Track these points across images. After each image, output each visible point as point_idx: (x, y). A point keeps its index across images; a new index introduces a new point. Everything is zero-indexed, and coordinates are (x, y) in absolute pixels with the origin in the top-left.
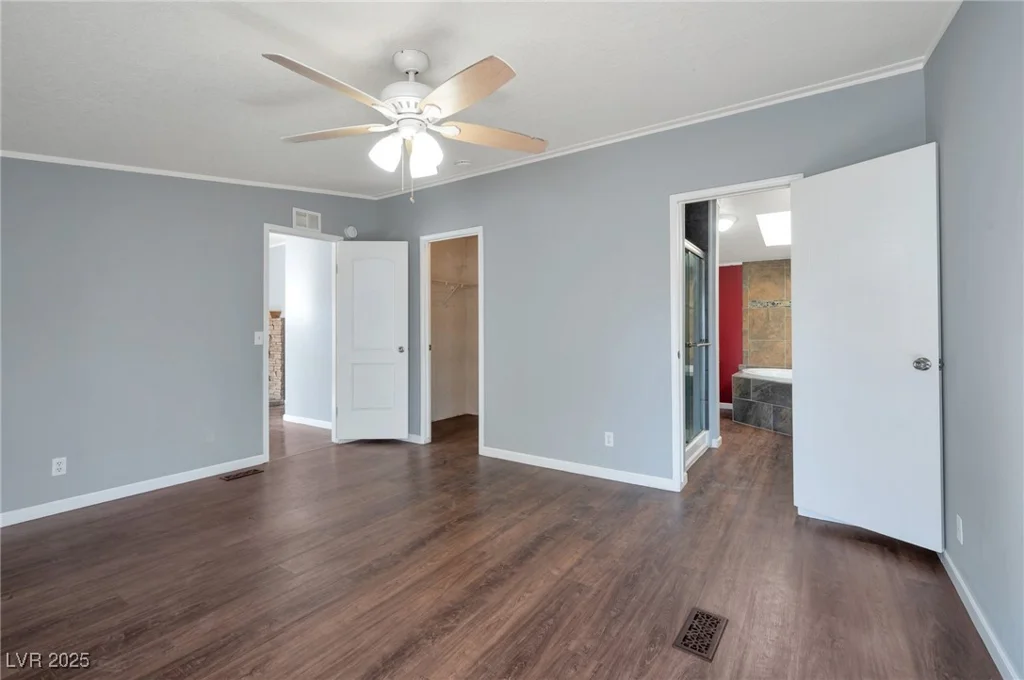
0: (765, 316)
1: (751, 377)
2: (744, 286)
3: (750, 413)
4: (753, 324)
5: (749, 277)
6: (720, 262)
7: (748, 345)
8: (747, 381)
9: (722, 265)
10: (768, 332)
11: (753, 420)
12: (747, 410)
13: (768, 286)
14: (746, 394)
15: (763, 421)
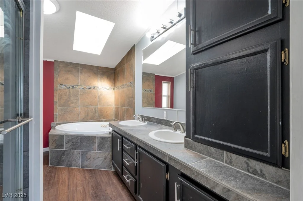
0: (68, 93)
1: (64, 134)
2: (55, 75)
3: (63, 158)
4: (61, 98)
5: (58, 71)
6: (44, 57)
7: (58, 110)
8: (62, 137)
9: (45, 60)
10: (70, 102)
11: (66, 163)
12: (61, 157)
13: (70, 76)
14: (61, 145)
15: (74, 163)
